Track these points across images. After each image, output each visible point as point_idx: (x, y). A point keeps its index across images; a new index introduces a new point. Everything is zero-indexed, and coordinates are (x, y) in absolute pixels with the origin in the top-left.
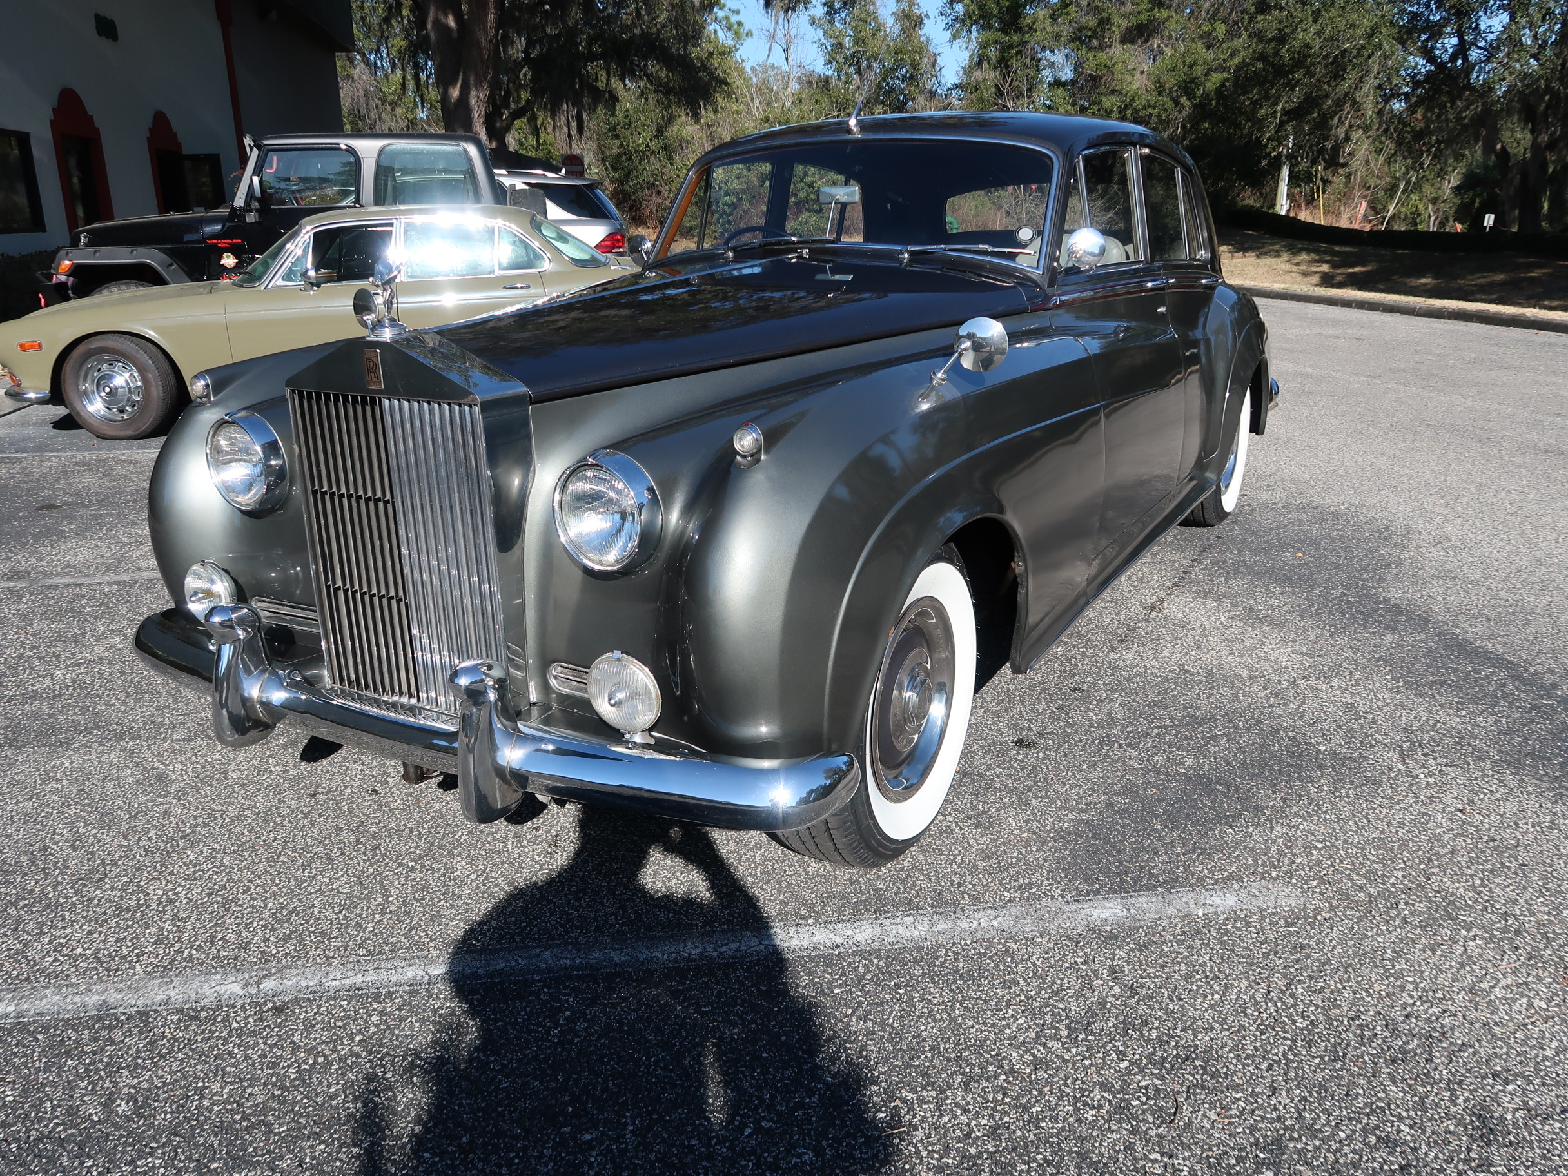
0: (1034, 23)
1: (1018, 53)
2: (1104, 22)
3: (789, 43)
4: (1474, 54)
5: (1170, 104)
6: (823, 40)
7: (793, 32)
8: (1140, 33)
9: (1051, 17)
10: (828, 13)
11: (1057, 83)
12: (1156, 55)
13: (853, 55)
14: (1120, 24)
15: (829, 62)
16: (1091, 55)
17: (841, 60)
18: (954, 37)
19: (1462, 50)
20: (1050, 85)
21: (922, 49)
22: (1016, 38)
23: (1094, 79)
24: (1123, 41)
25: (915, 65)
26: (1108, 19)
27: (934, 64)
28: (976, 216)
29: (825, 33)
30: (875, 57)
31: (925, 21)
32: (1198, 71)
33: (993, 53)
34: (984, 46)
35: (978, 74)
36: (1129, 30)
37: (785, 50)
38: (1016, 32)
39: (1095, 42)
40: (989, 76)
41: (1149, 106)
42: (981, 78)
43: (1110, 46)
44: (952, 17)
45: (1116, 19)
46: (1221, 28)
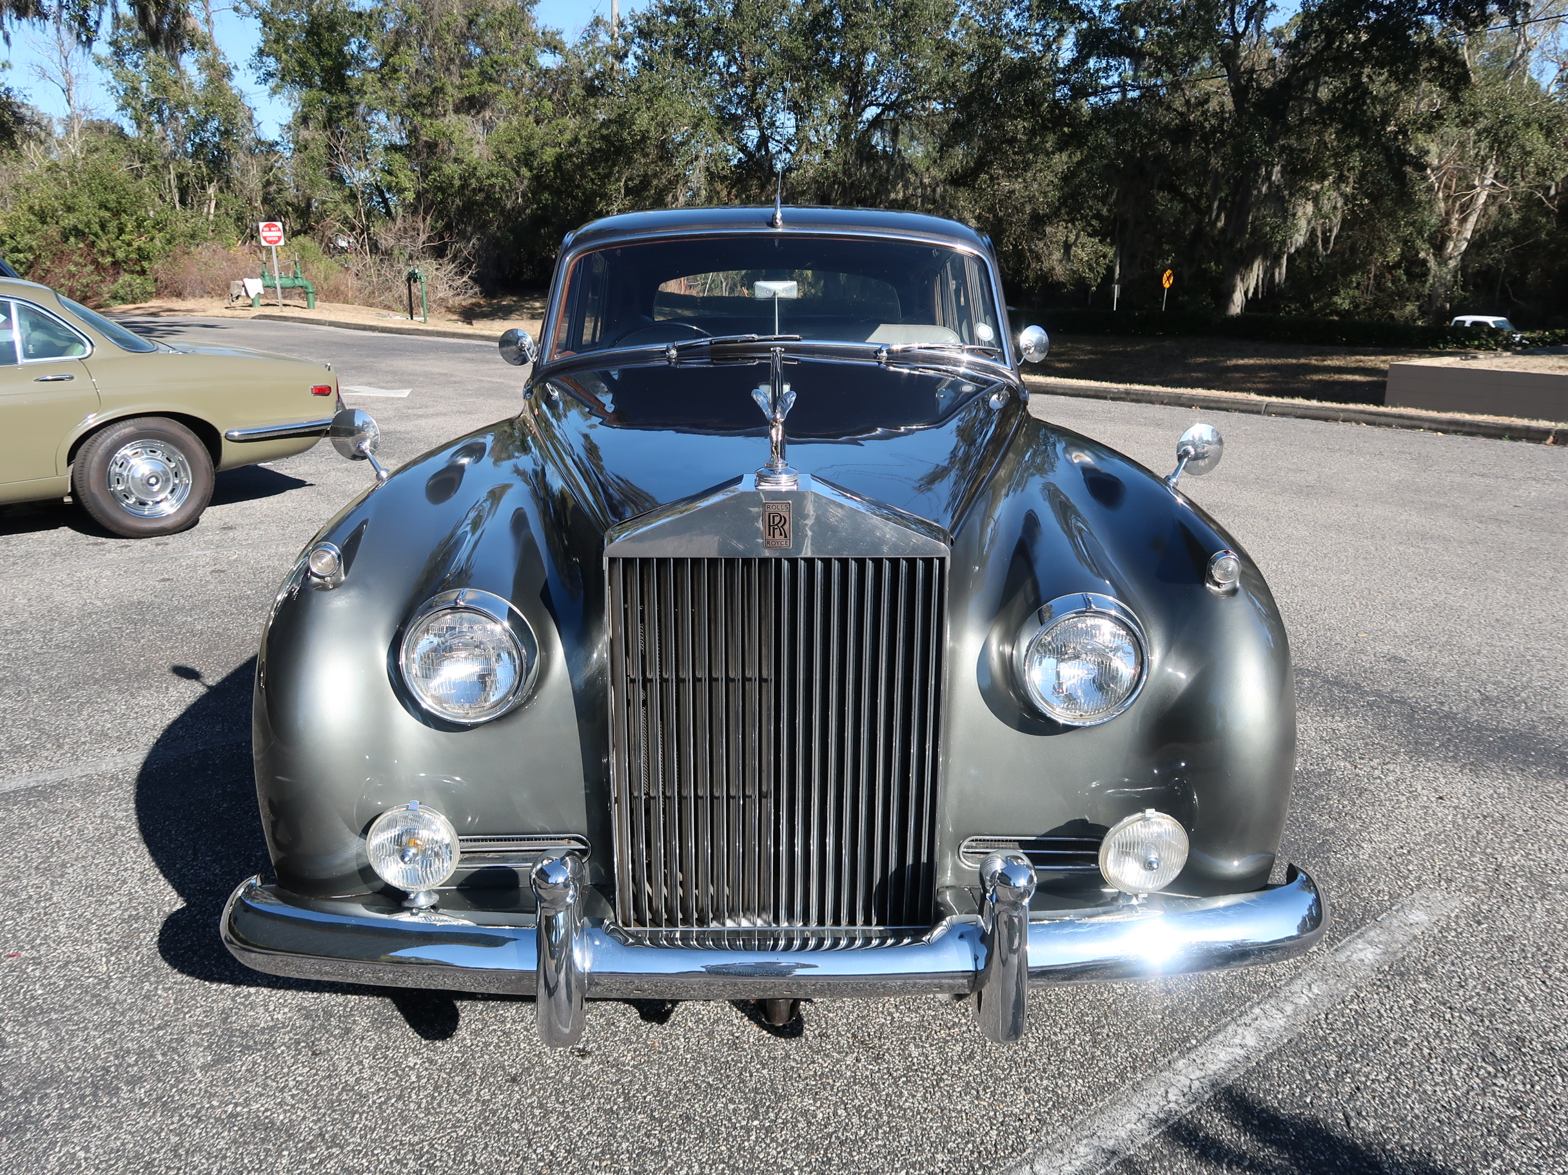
0: (362, 85)
1: (349, 114)
2: (438, 91)
3: (69, 83)
4: (773, 147)
5: (511, 175)
6: (113, 83)
7: (74, 71)
8: (472, 105)
9: (380, 80)
10: (115, 53)
11: (393, 148)
12: (488, 126)
13: (152, 102)
14: (453, 95)
15: (122, 108)
16: (427, 122)
17: (139, 106)
18: (274, 92)
19: (764, 141)
20: (386, 149)
21: (236, 103)
22: (343, 99)
23: (432, 146)
24: (457, 111)
25: (229, 120)
26: (442, 89)
27: (250, 119)
28: (326, 279)
29: (116, 75)
30: (182, 106)
31: (234, 72)
32: (535, 144)
33: (320, 114)
34: (308, 104)
35: (305, 134)
36: (462, 101)
37: (66, 91)
38: (342, 91)
39: (428, 110)
40: (314, 134)
41: (493, 175)
42: (309, 138)
43: (444, 115)
44: (263, 70)
45: (450, 89)
46: (548, 105)
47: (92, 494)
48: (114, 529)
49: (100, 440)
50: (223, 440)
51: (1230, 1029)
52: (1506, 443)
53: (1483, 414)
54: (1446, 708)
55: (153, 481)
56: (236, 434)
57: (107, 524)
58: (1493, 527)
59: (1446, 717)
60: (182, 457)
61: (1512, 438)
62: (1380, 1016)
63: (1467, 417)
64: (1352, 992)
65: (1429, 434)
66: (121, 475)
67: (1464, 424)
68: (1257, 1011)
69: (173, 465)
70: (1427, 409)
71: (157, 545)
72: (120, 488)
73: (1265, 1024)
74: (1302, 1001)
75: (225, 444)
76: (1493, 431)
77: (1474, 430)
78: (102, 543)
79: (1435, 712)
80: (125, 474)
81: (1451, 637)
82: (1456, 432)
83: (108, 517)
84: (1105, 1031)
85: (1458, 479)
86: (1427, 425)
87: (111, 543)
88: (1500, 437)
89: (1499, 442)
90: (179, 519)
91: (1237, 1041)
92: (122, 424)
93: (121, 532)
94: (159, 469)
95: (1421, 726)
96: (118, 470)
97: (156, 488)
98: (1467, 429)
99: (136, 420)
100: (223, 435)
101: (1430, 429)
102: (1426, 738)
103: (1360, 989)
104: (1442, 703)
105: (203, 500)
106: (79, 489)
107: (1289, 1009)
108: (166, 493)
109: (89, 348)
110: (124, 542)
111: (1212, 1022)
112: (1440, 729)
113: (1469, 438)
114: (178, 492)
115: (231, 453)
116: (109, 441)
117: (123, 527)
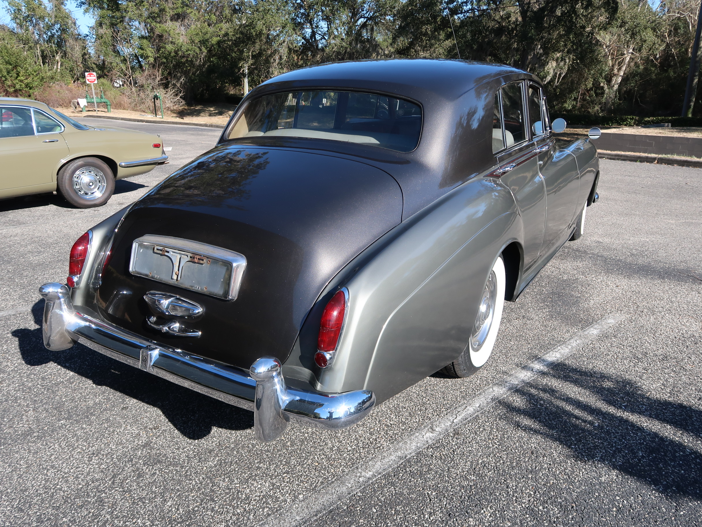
0: (127, 8)
1: (121, 21)
2: (162, 11)
4: (318, 37)
5: (198, 51)
6: (9, 7)
8: (178, 17)
9: (135, 6)
11: (142, 37)
12: (188, 26)
13: (28, 16)
14: (170, 13)
15: (13, 19)
16: (158, 25)
17: (22, 19)
18: (86, 11)
19: (313, 34)
20: (139, 38)
21: (68, 16)
22: (118, 14)
23: (160, 36)
24: (171, 20)
25: (65, 24)
26: (164, 9)
27: (75, 24)
28: (115, 99)
29: (10, 4)
30: (42, 18)
31: (66, 2)
32: (208, 36)
33: (107, 22)
34: (102, 17)
35: (101, 31)
36: (173, 15)
38: (118, 10)
39: (158, 20)
40: (105, 31)
41: (189, 50)
42: (103, 33)
43: (166, 22)
45: (167, 9)
46: (214, 18)
47: (66, 189)
48: (76, 204)
49: (69, 167)
50: (119, 167)
51: (551, 353)
52: (638, 163)
53: (629, 152)
54: (618, 258)
55: (91, 184)
56: (123, 164)
57: (73, 203)
58: (634, 195)
59: (618, 261)
60: (102, 174)
61: (641, 162)
62: (600, 348)
63: (623, 153)
64: (590, 342)
65: (608, 160)
66: (77, 182)
67: (621, 156)
68: (559, 348)
69: (98, 177)
70: (606, 150)
71: (95, 211)
72: (78, 187)
73: (562, 351)
74: (574, 345)
75: (119, 168)
76: (633, 159)
77: (625, 158)
78: (71, 211)
79: (614, 259)
80: (79, 181)
81: (619, 234)
82: (618, 159)
83: (73, 199)
84: (510, 354)
85: (620, 177)
86: (606, 156)
87: (75, 210)
88: (636, 161)
89: (635, 163)
90: (101, 200)
91: (554, 356)
92: (78, 160)
93: (78, 206)
94: (93, 179)
95: (609, 264)
96: (76, 180)
97: (93, 186)
98: (622, 158)
99: (84, 159)
100: (118, 165)
101: (608, 158)
102: (611, 268)
103: (593, 341)
104: (616, 256)
105: (111, 192)
106: (61, 188)
107: (570, 347)
108: (96, 190)
109: (63, 128)
110: (83, 210)
111: (544, 351)
112: (616, 265)
113: (623, 162)
114: (101, 188)
115: (121, 172)
116: (73, 167)
117: (79, 204)
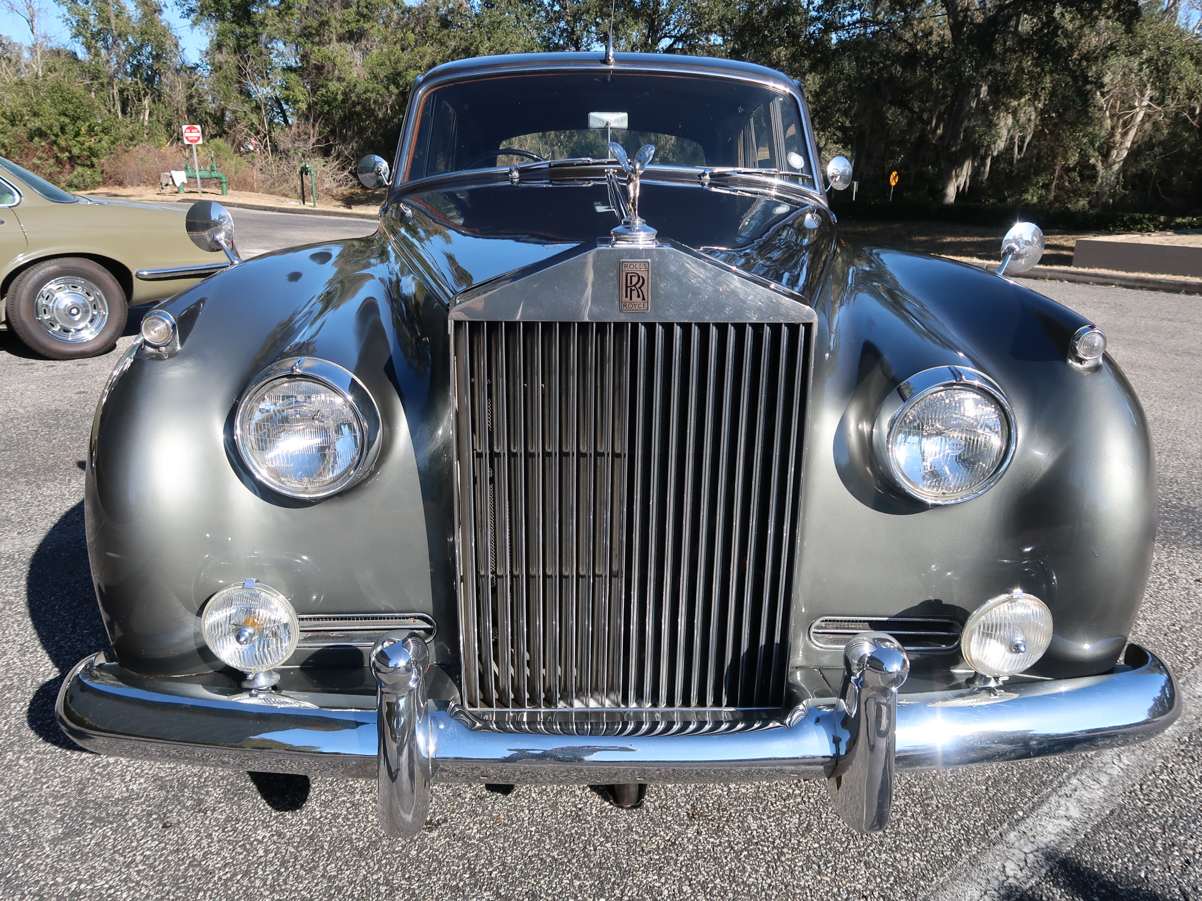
0: (264, 19)
1: (254, 42)
2: (324, 24)
3: (32, 16)
5: (383, 91)
6: (68, 16)
8: (350, 36)
9: (278, 15)
11: (290, 69)
12: (366, 52)
13: (99, 32)
14: (336, 28)
15: (75, 36)
16: (316, 48)
17: (88, 35)
18: (195, 23)
20: (283, 69)
21: (165, 32)
22: (249, 30)
23: (319, 68)
24: (340, 39)
25: (160, 46)
26: (327, 22)
27: (176, 45)
28: (236, 172)
29: (69, 10)
30: (122, 35)
31: (164, 9)
32: (401, 67)
33: (231, 42)
34: (222, 34)
35: (220, 57)
36: (343, 33)
37: (30, 22)
38: (249, 23)
39: (317, 39)
40: (227, 58)
41: (368, 91)
42: (223, 61)
43: (330, 43)
44: (186, 7)
45: (333, 23)
46: (411, 37)
47: (23, 322)
48: (42, 351)
49: (28, 276)
50: (135, 279)
51: (1053, 799)
52: (1183, 296)
53: (1162, 273)
54: (1185, 503)
55: (74, 311)
56: (145, 273)
57: (36, 347)
58: (1187, 359)
59: (1186, 510)
60: (99, 293)
61: (1188, 293)
62: (1192, 787)
63: (1150, 276)
64: (1160, 762)
65: (1120, 289)
66: (47, 306)
67: (1148, 281)
68: (1074, 781)
69: (92, 299)
70: (1117, 270)
71: (79, 365)
72: (46, 317)
73: (1086, 795)
74: (1116, 771)
75: (136, 282)
76: (1172, 287)
77: (1156, 286)
78: (32, 364)
79: (1175, 507)
80: (51, 305)
81: (1174, 444)
82: (1141, 288)
83: (36, 341)
84: (934, 802)
85: (1150, 322)
86: (1118, 282)
87: (40, 363)
88: (1178, 292)
89: (1177, 296)
90: (97, 344)
91: (1062, 812)
92: (47, 263)
93: (48, 354)
94: (80, 302)
95: (1166, 518)
96: (44, 302)
97: (77, 318)
98: (1150, 285)
99: (59, 260)
100: (134, 274)
101: (1120, 285)
102: (1174, 529)
103: (1166, 759)
104: (1180, 499)
105: (117, 329)
106: (11, 318)
107: (1104, 780)
108: (86, 322)
109: (17, 197)
110: (51, 362)
111: (1035, 793)
112: (1184, 521)
113: (1152, 293)
114: (97, 322)
115: (141, 290)
116: (36, 277)
117: (50, 350)
